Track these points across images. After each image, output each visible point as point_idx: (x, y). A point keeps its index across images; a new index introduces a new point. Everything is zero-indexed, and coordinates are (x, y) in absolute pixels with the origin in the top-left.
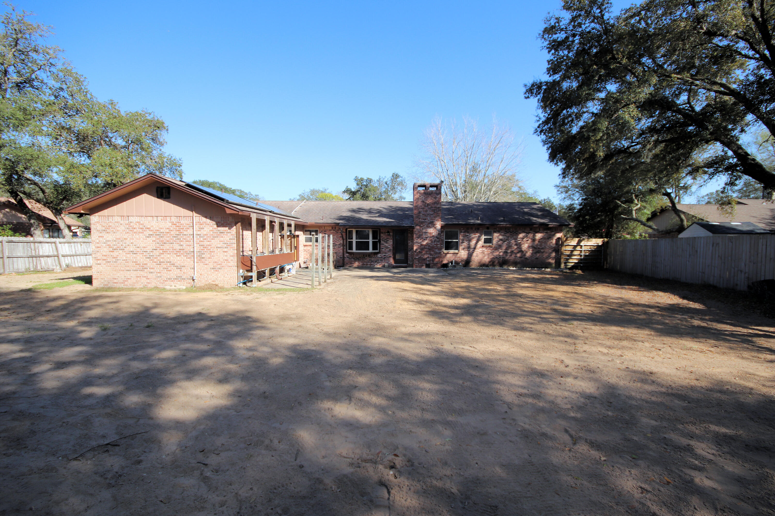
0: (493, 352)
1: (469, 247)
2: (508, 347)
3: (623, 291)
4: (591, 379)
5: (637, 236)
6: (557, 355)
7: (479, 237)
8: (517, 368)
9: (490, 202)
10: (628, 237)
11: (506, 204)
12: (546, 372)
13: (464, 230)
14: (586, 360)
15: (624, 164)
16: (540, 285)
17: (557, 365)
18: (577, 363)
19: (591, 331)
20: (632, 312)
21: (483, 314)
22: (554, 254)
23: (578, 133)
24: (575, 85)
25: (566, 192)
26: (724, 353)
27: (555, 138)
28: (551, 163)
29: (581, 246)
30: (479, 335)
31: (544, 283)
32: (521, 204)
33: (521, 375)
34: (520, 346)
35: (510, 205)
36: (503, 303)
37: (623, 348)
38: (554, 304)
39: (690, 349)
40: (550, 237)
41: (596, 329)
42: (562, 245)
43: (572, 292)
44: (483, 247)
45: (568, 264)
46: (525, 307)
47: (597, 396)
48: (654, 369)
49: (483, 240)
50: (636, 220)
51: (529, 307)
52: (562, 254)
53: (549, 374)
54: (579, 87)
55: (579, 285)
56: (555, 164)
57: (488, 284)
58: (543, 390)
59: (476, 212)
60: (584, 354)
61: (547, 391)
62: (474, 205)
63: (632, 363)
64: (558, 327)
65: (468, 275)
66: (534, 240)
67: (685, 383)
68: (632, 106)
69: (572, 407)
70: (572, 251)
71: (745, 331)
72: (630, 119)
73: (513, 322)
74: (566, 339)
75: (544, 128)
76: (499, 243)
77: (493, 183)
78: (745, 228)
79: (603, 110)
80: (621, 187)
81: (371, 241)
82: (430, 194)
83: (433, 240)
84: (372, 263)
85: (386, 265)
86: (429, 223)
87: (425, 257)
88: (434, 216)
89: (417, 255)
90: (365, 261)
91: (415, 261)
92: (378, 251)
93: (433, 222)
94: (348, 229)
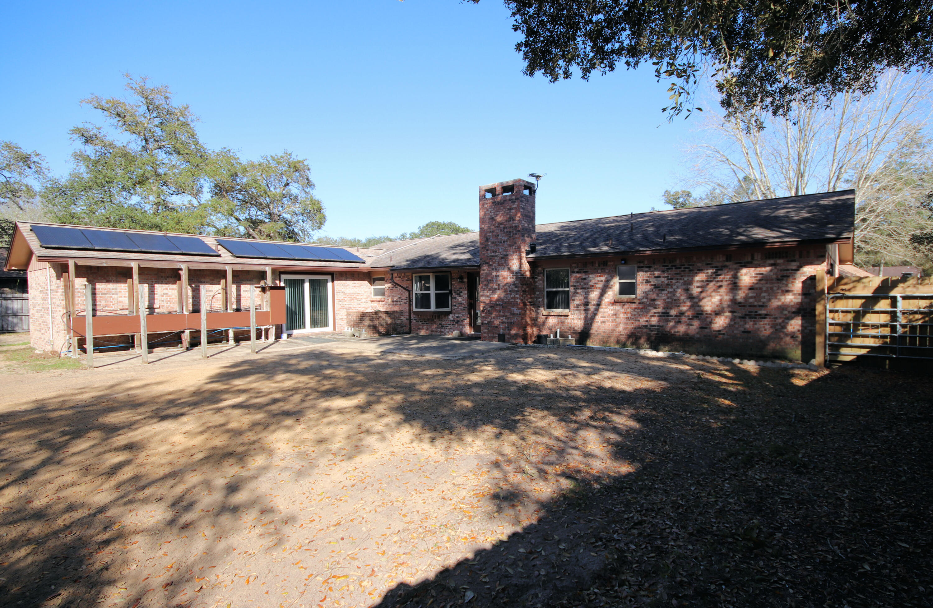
1: (586, 305)
7: (608, 281)
13: (577, 267)
22: (799, 322)
29: (894, 300)
40: (786, 277)
42: (825, 296)
44: (616, 301)
49: (616, 287)
52: (822, 321)
66: (735, 286)
70: (860, 314)
76: (650, 293)
81: (433, 293)
82: (502, 203)
83: (509, 289)
84: (443, 330)
85: (456, 333)
86: (502, 258)
87: (497, 322)
88: (509, 243)
89: (485, 317)
90: (434, 326)
91: (482, 328)
92: (449, 309)
93: (507, 255)
94: (414, 275)
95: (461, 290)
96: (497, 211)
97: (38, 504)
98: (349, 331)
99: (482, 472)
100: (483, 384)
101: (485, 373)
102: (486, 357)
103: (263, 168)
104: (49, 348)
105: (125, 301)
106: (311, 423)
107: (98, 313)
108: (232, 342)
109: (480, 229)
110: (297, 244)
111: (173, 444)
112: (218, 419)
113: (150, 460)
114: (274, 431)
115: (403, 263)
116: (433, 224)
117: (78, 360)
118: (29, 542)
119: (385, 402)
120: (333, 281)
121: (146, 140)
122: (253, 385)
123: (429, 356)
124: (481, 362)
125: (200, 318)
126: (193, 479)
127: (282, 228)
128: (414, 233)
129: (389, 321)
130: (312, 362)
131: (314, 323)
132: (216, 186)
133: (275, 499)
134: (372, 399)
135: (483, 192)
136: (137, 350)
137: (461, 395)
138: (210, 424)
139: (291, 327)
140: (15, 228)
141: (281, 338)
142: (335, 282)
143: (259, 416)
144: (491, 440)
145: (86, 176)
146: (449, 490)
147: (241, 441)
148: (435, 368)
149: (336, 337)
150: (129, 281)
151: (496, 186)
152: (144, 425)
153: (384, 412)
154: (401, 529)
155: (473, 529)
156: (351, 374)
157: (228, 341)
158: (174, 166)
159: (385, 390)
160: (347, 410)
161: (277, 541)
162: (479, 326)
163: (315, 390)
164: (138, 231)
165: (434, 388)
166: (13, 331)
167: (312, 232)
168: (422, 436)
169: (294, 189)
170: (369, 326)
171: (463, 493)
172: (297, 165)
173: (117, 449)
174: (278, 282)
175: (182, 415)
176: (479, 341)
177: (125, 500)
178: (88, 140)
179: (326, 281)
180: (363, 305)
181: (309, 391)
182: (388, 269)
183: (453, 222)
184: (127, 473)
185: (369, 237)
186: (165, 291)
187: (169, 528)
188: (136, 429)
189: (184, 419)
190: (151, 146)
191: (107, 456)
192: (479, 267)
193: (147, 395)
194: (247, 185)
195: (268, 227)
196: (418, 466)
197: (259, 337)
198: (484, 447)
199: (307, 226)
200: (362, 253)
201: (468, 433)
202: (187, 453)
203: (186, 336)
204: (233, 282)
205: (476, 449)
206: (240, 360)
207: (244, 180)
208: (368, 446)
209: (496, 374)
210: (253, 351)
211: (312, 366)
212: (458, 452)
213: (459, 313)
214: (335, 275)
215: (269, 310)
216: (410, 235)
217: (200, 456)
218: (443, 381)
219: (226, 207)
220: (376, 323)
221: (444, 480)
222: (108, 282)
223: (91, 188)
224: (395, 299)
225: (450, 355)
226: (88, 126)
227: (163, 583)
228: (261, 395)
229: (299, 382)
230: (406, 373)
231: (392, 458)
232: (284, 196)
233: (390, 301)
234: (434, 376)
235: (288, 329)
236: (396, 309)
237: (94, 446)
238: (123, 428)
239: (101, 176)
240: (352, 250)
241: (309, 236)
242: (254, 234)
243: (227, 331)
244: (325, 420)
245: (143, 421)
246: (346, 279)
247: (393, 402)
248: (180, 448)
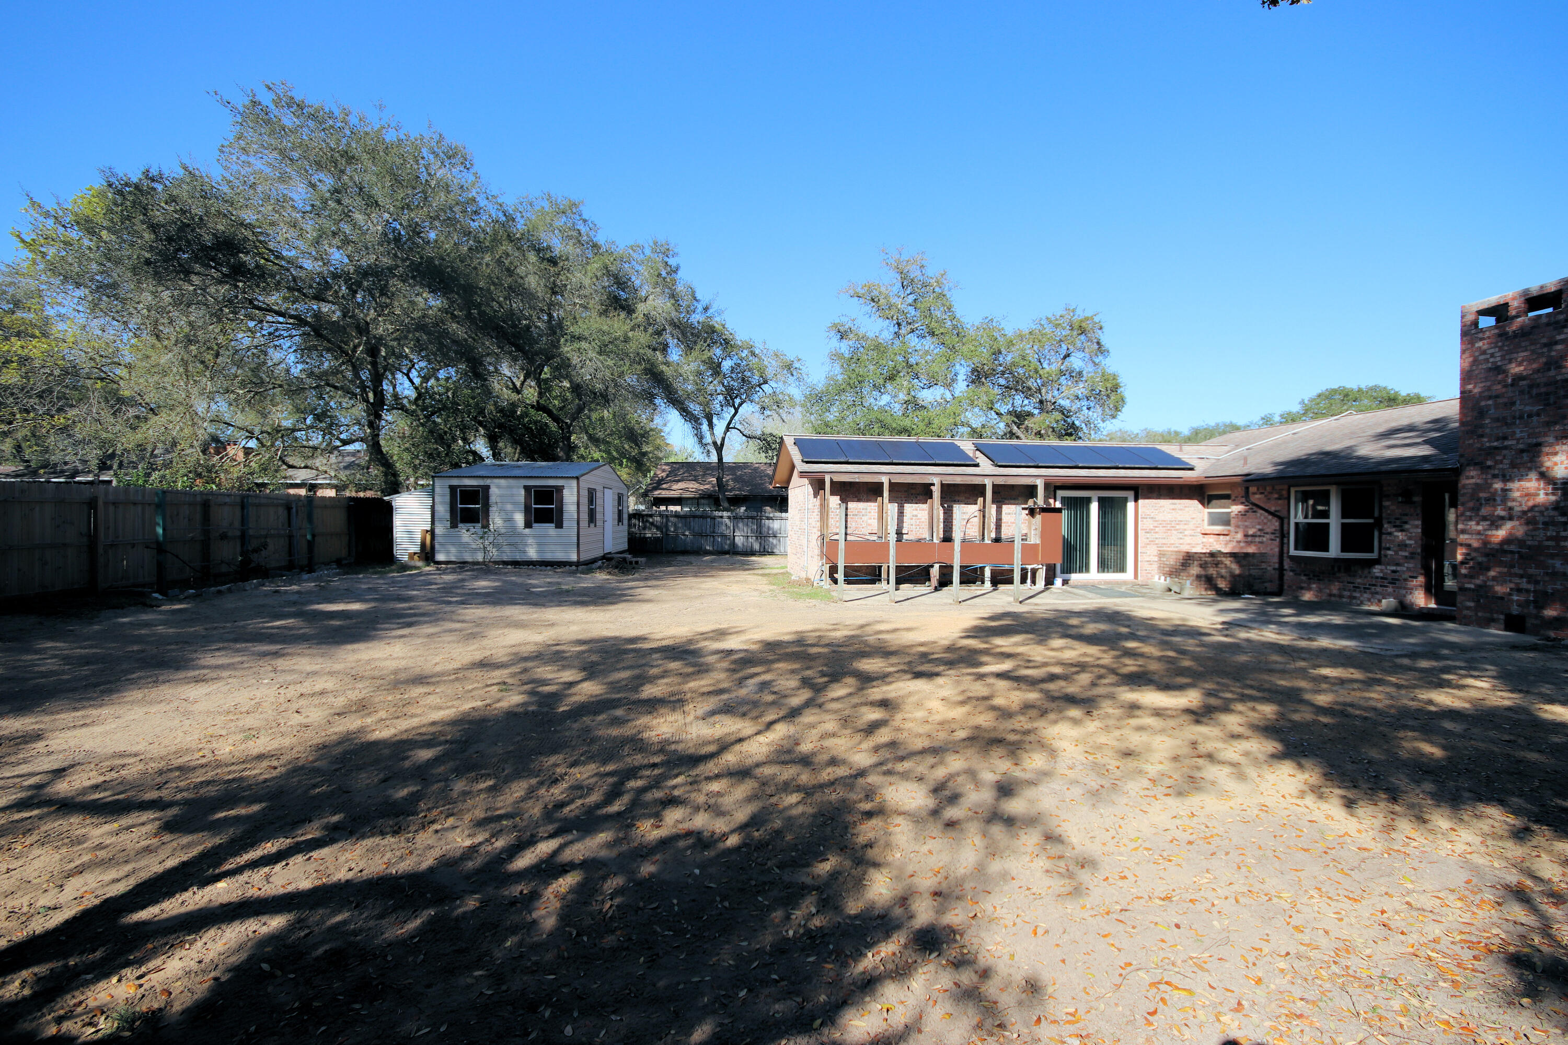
81: (1335, 522)
82: (1525, 333)
83: (1541, 519)
84: (1357, 595)
85: (1388, 603)
86: (1522, 451)
87: (1500, 589)
88: (1543, 418)
89: (1470, 576)
90: (1335, 588)
91: (1460, 598)
92: (1374, 555)
93: (1539, 445)
94: (1293, 490)
95: (1405, 518)
96: (1510, 352)
97: (806, 747)
98: (1160, 581)
99: (1482, 900)
100: (1469, 715)
101: (1473, 694)
102: (1473, 660)
103: (1035, 337)
104: (803, 575)
105: (874, 525)
106: (1111, 722)
107: (849, 538)
108: (988, 584)
109: (1462, 393)
110: (1080, 443)
111: (930, 712)
112: (979, 689)
113: (909, 725)
114: (1055, 722)
115: (1268, 470)
116: (1334, 391)
117: (829, 591)
118: (798, 789)
119: (1240, 712)
120: (1136, 500)
121: (899, 324)
122: (1020, 649)
123: (1324, 642)
124: (1461, 668)
125: (953, 549)
126: (955, 763)
127: (1057, 422)
128: (1289, 413)
129: (1237, 570)
130: (1102, 627)
131: (1103, 566)
132: (974, 370)
133: (1062, 824)
134: (1213, 701)
135: (1470, 318)
136: (884, 584)
137: (1413, 729)
138: (971, 695)
139: (1068, 568)
140: (782, 441)
141: (1052, 584)
142: (1140, 501)
143: (1033, 696)
144: (1501, 837)
145: (840, 378)
146: (1397, 912)
147: (1012, 727)
148: (1344, 665)
149: (1139, 590)
150: (879, 499)
151: (1508, 299)
152: (898, 680)
153: (1240, 730)
154: (1293, 952)
155: (1466, 1012)
156: (1171, 654)
157: (983, 582)
158: (927, 352)
159: (1239, 690)
160: (1169, 712)
161: (1071, 889)
162: (1452, 594)
163: (1113, 671)
164: (887, 438)
165: (1345, 704)
166: (772, 553)
167: (1101, 425)
168: (1323, 790)
169: (1077, 362)
170: (1198, 577)
171: (1436, 931)
172: (1084, 325)
173: (873, 704)
174: (1052, 501)
175: (937, 674)
176: (1450, 625)
177: (885, 768)
178: (843, 335)
179: (1125, 500)
180: (1188, 540)
181: (1103, 671)
182: (1239, 479)
183: (1382, 384)
184: (883, 736)
185: (1195, 425)
186: (915, 513)
187: (931, 819)
188: (891, 683)
189: (940, 680)
190: (903, 331)
191: (864, 709)
192: (1457, 472)
193: (897, 642)
194: (1013, 364)
195: (1038, 420)
196: (1321, 846)
197: (1023, 580)
198: (1483, 849)
199: (1095, 415)
200: (1187, 454)
201: (1440, 810)
202: (946, 727)
203: (935, 572)
204: (993, 502)
205: (1460, 847)
206: (1000, 610)
207: (1009, 358)
208: (1213, 783)
209: (1503, 698)
210: (1016, 600)
211: (1103, 631)
212: (1415, 844)
213: (1397, 565)
214: (1141, 490)
215: (1038, 541)
216: (1281, 416)
217: (961, 734)
218: (1367, 695)
219: (985, 398)
220: (1212, 571)
221: (1384, 889)
222: (859, 500)
223: (844, 390)
224: (1251, 532)
225: (1375, 645)
226: (844, 319)
227: (932, 890)
228: (1031, 664)
229: (1085, 655)
230: (1278, 667)
231: (1262, 815)
232: (1062, 373)
233: (1240, 536)
234: (1342, 682)
235: (1063, 572)
236: (1251, 550)
237: (850, 694)
238: (877, 679)
239: (854, 376)
240: (1171, 450)
241: (1097, 429)
242: (1019, 433)
243: (982, 569)
244: (1134, 722)
245: (897, 675)
246: (1159, 497)
247: (1256, 715)
248: (938, 718)
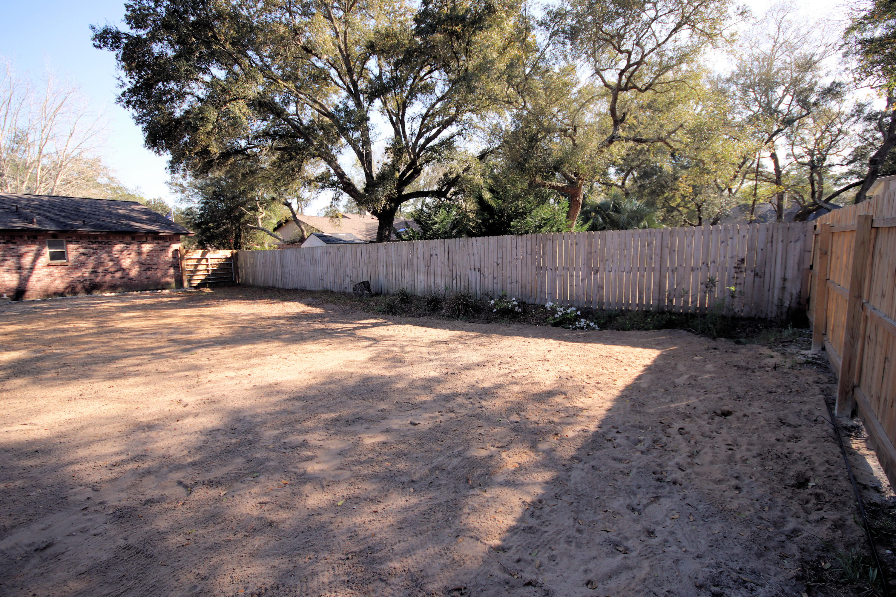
0: (69, 421)
1: (19, 268)
2: (97, 406)
3: (256, 306)
4: (214, 411)
5: (267, 247)
6: (174, 396)
7: (39, 250)
8: (111, 430)
9: (57, 197)
10: (259, 247)
11: (85, 201)
12: (157, 422)
14: (210, 390)
15: (244, 166)
16: (153, 313)
17: (173, 407)
18: (199, 398)
19: (218, 357)
20: (263, 327)
21: (53, 368)
22: (172, 271)
23: (184, 118)
24: (171, 53)
25: (183, 192)
26: (335, 348)
27: (152, 117)
28: (150, 150)
29: (207, 259)
30: (43, 402)
31: (159, 309)
32: (113, 202)
33: (118, 437)
34: (118, 399)
35: (93, 202)
36: (91, 346)
37: (252, 366)
38: (172, 333)
39: (311, 351)
40: (164, 250)
41: (225, 352)
42: (182, 258)
43: (197, 316)
44: (49, 265)
45: (193, 282)
46: (129, 345)
47: (220, 427)
48: (279, 379)
49: (48, 255)
50: (263, 230)
51: (135, 343)
52: (183, 270)
53: (161, 422)
54: (177, 58)
55: (207, 306)
56: (156, 152)
57: (63, 322)
58: (150, 446)
59: (27, 210)
60: (209, 385)
61: (156, 445)
62: (21, 198)
63: (260, 379)
64: (177, 361)
65: (23, 313)
66: (140, 253)
67: (304, 384)
68: (241, 102)
69: (189, 452)
70: (196, 266)
71: (350, 326)
72: (241, 115)
73: (108, 369)
74: (187, 373)
75: (132, 99)
76: (81, 258)
77: (58, 167)
78: (348, 239)
79: (210, 97)
80: (244, 192)
